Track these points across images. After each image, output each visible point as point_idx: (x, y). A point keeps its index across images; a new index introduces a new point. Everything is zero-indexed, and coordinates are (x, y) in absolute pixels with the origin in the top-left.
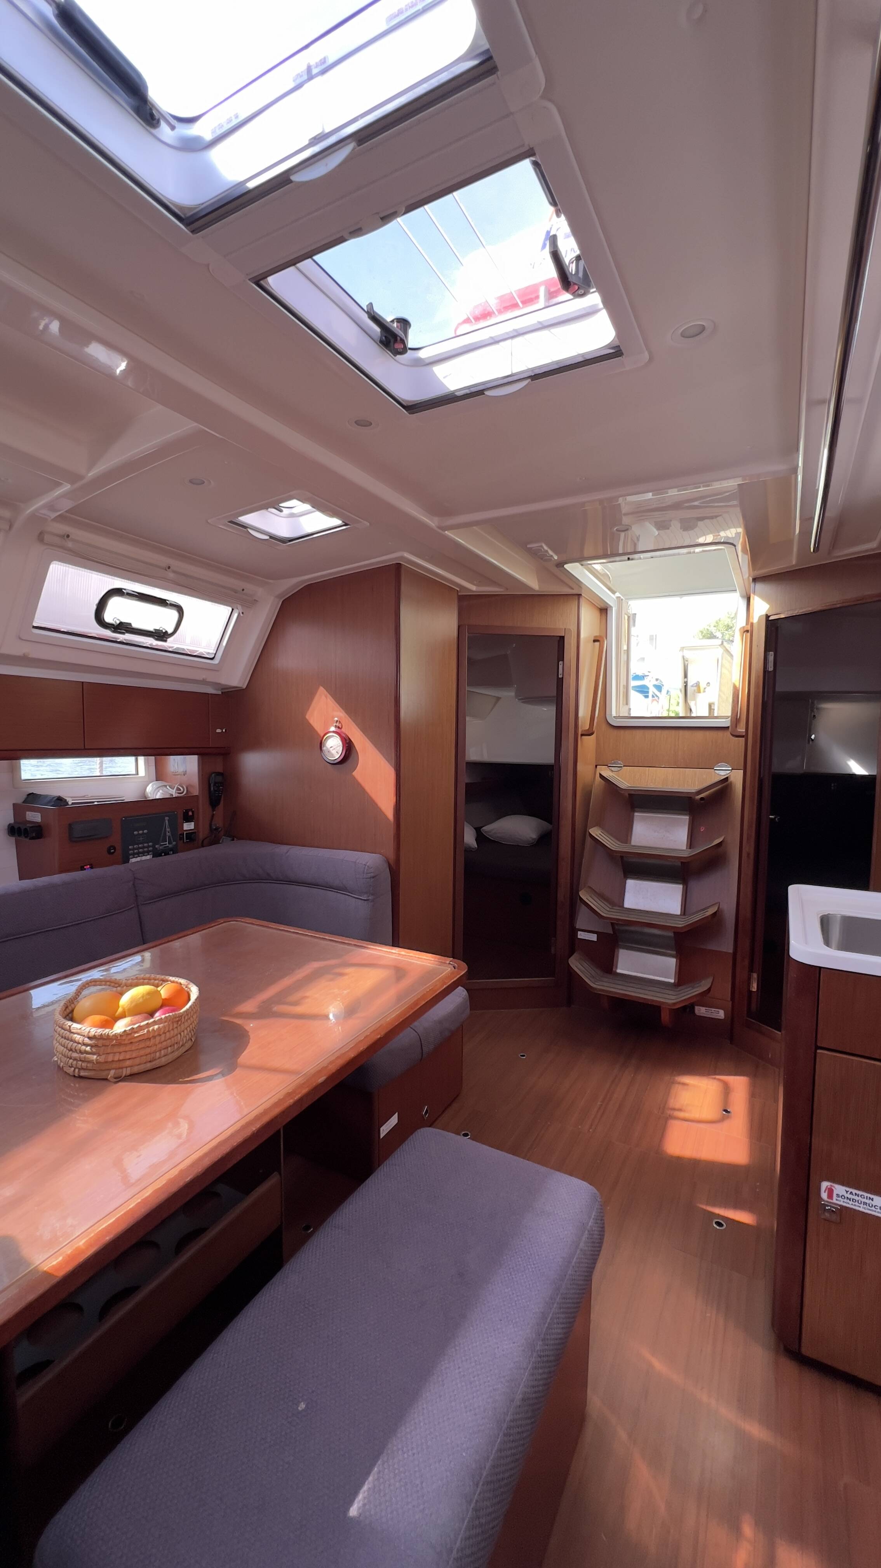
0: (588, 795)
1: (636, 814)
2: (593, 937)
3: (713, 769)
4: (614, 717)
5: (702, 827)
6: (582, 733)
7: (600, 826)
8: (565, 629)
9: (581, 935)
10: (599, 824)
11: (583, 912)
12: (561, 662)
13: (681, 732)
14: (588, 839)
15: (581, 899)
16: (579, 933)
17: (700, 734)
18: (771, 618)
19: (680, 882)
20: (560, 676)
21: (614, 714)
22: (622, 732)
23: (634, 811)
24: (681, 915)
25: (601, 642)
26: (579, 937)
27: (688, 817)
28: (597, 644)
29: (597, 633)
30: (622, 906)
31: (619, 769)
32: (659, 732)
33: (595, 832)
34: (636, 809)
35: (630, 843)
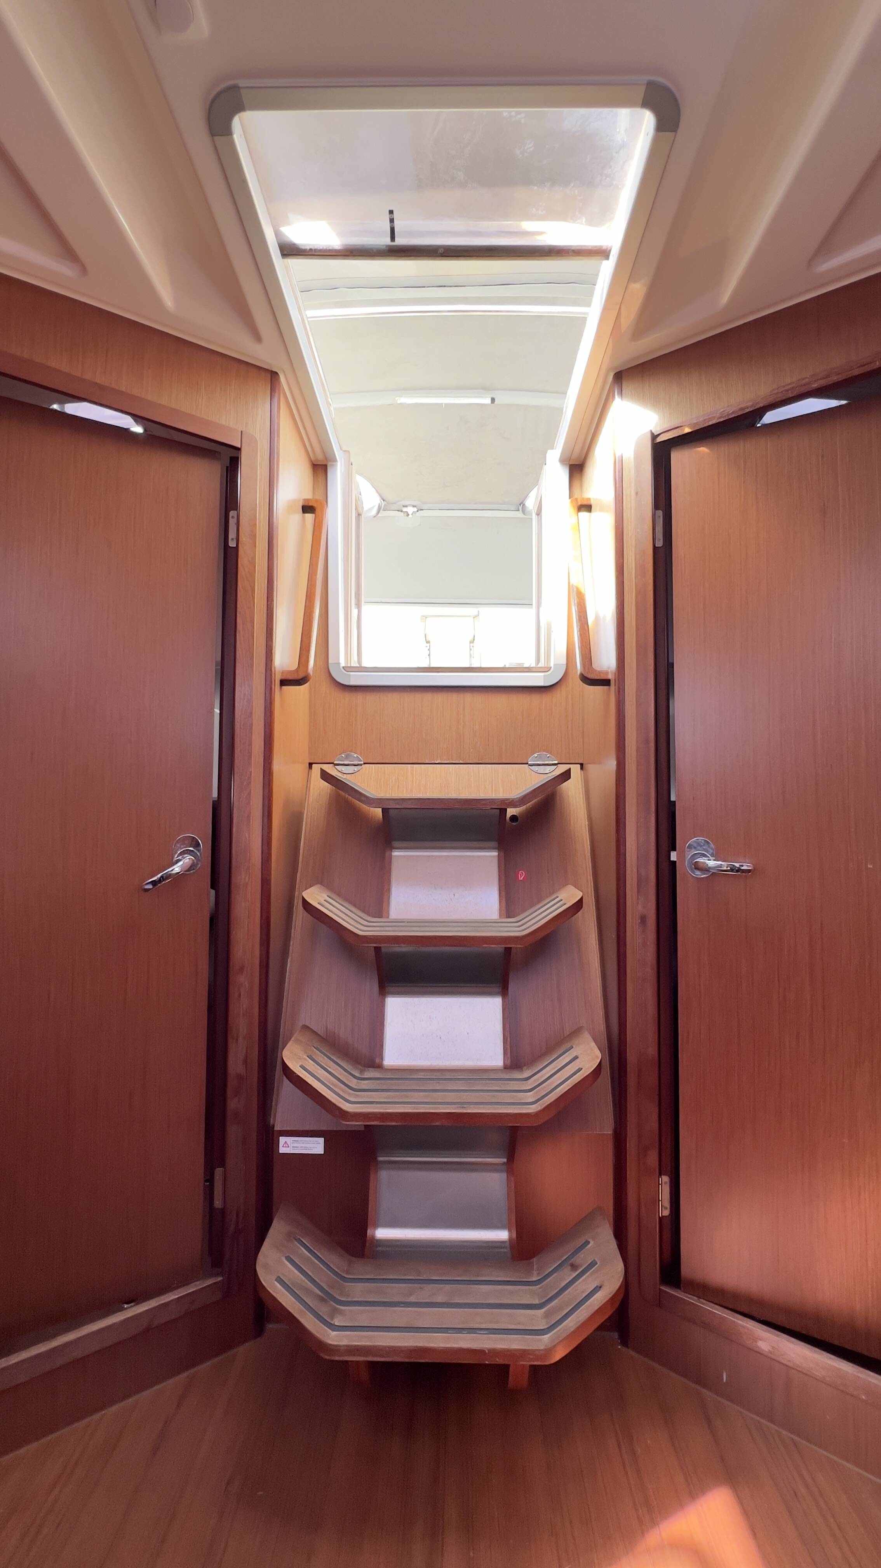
0: (295, 822)
1: (396, 853)
2: (315, 1146)
3: (527, 764)
4: (343, 667)
5: (520, 872)
6: (284, 677)
7: (322, 883)
8: (241, 432)
9: (288, 1145)
10: (321, 879)
11: (286, 1091)
12: (232, 513)
13: (468, 697)
14: (299, 913)
15: (285, 1067)
16: (282, 1140)
17: (500, 701)
18: (659, 440)
19: (497, 990)
20: (232, 544)
21: (343, 664)
22: (359, 697)
23: (392, 848)
24: (506, 1067)
25: (318, 511)
26: (282, 1150)
27: (495, 854)
28: (309, 517)
29: (307, 494)
30: (379, 1066)
31: (356, 768)
32: (428, 697)
33: (317, 896)
34: (395, 844)
35: (388, 917)
